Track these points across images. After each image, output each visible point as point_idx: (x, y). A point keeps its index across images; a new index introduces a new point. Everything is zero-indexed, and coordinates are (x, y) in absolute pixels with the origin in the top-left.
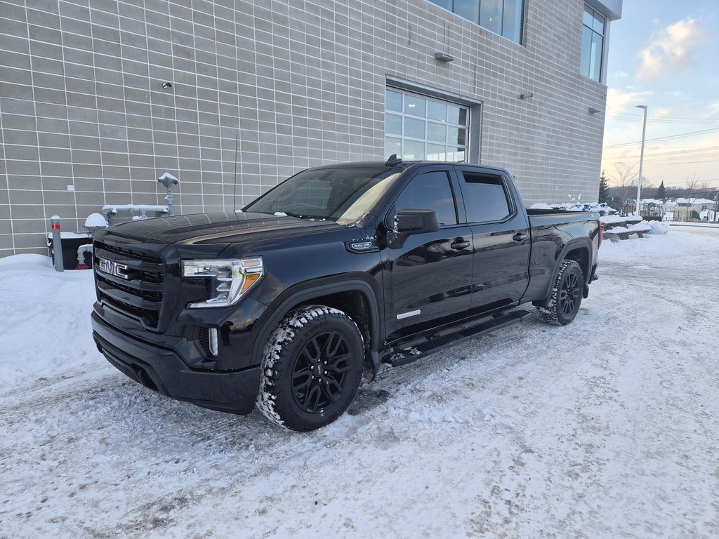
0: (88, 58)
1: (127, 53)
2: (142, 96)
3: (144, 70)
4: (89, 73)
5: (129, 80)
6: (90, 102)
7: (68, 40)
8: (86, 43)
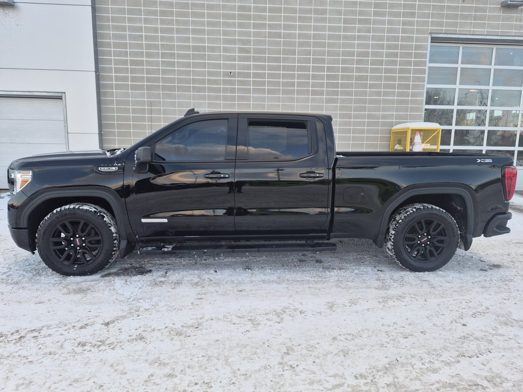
0: (188, 65)
1: (210, 58)
2: (217, 82)
3: (219, 66)
4: (188, 73)
5: (210, 74)
6: (188, 89)
7: (180, 56)
8: (188, 56)
